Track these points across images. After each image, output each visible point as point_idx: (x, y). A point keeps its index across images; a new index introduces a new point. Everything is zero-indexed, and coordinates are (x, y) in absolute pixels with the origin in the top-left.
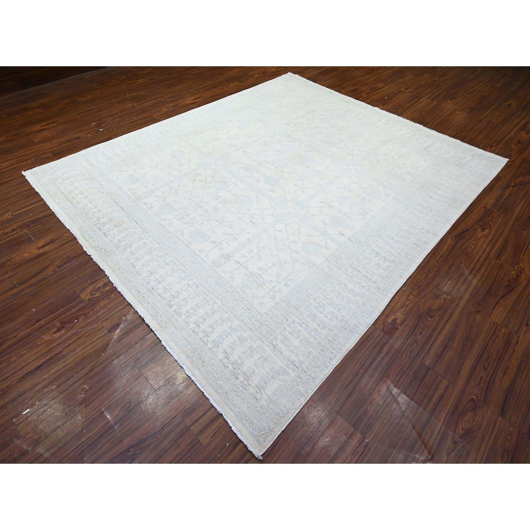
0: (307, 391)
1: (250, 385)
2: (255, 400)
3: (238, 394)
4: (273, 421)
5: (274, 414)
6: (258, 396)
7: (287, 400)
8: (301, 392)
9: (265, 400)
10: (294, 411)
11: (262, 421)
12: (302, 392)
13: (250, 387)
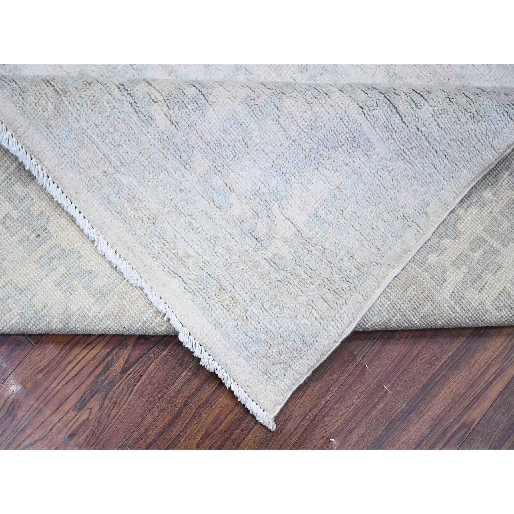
0: (428, 209)
1: (232, 190)
2: (251, 243)
3: (194, 222)
4: (314, 311)
5: (316, 284)
6: (262, 229)
7: (357, 237)
8: (407, 210)
9: (285, 240)
10: (384, 269)
11: (277, 309)
12: (409, 211)
13: (233, 198)
